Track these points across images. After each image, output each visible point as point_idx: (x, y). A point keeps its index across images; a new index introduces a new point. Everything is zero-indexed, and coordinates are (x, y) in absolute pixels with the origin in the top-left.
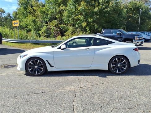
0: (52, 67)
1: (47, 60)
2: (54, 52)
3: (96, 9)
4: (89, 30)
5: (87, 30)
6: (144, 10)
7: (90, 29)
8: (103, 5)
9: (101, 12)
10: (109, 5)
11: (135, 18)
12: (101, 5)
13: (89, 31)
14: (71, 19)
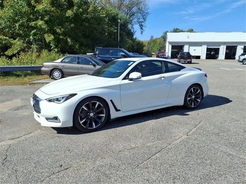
0: (117, 110)
1: (111, 101)
2: (120, 85)
3: (69, 13)
4: (55, 48)
5: (51, 47)
6: (122, 21)
7: (57, 46)
8: (79, 7)
9: (77, 18)
10: (88, 9)
11: (112, 31)
12: (75, 8)
13: (56, 50)
14: (17, 25)
